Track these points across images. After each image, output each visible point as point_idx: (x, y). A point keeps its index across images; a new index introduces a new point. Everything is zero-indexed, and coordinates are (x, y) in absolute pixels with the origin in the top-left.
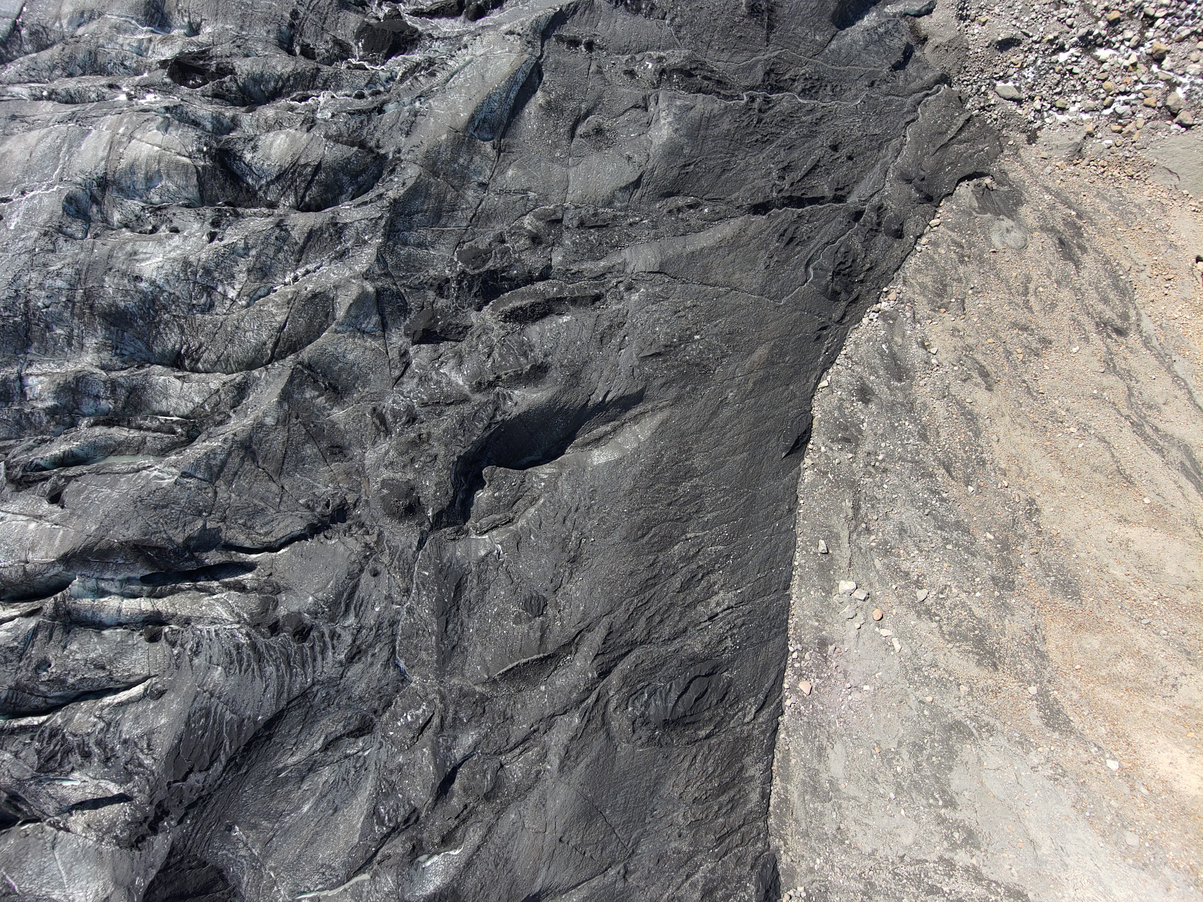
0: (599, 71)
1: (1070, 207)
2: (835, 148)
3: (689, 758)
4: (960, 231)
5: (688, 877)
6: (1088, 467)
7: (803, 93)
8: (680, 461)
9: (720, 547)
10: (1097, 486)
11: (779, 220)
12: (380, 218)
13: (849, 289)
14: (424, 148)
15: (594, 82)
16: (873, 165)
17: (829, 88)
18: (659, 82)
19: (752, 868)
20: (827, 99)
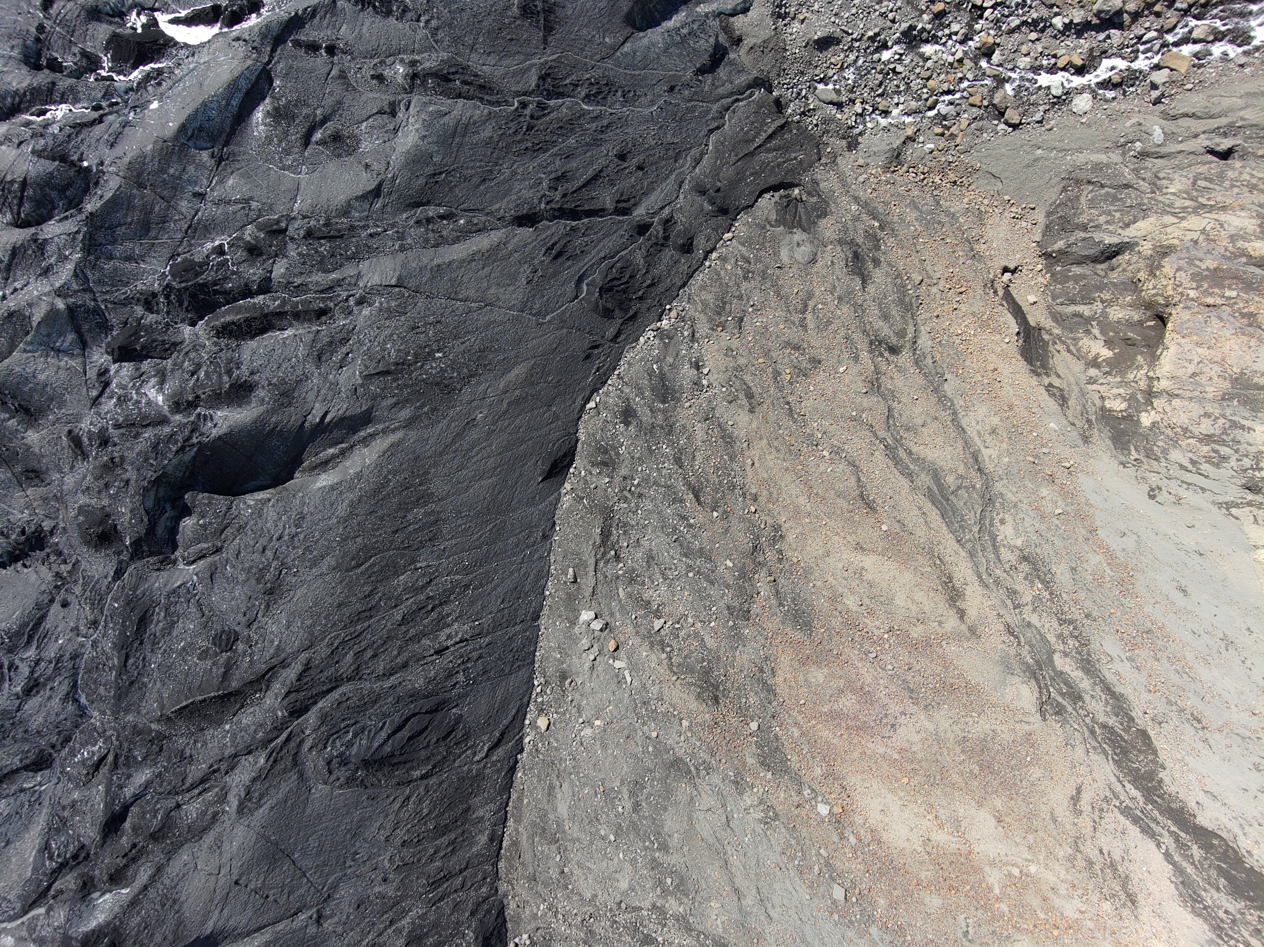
0: (343, 76)
1: (874, 219)
2: (622, 157)
3: (401, 799)
4: (750, 245)
5: (392, 923)
6: (833, 492)
7: (588, 98)
8: (412, 485)
9: (457, 577)
10: (839, 512)
11: (549, 232)
12: (77, 232)
13: (624, 306)
14: (127, 160)
15: (335, 88)
16: (668, 176)
17: (619, 93)
18: (412, 86)
19: (472, 914)
20: (617, 106)
